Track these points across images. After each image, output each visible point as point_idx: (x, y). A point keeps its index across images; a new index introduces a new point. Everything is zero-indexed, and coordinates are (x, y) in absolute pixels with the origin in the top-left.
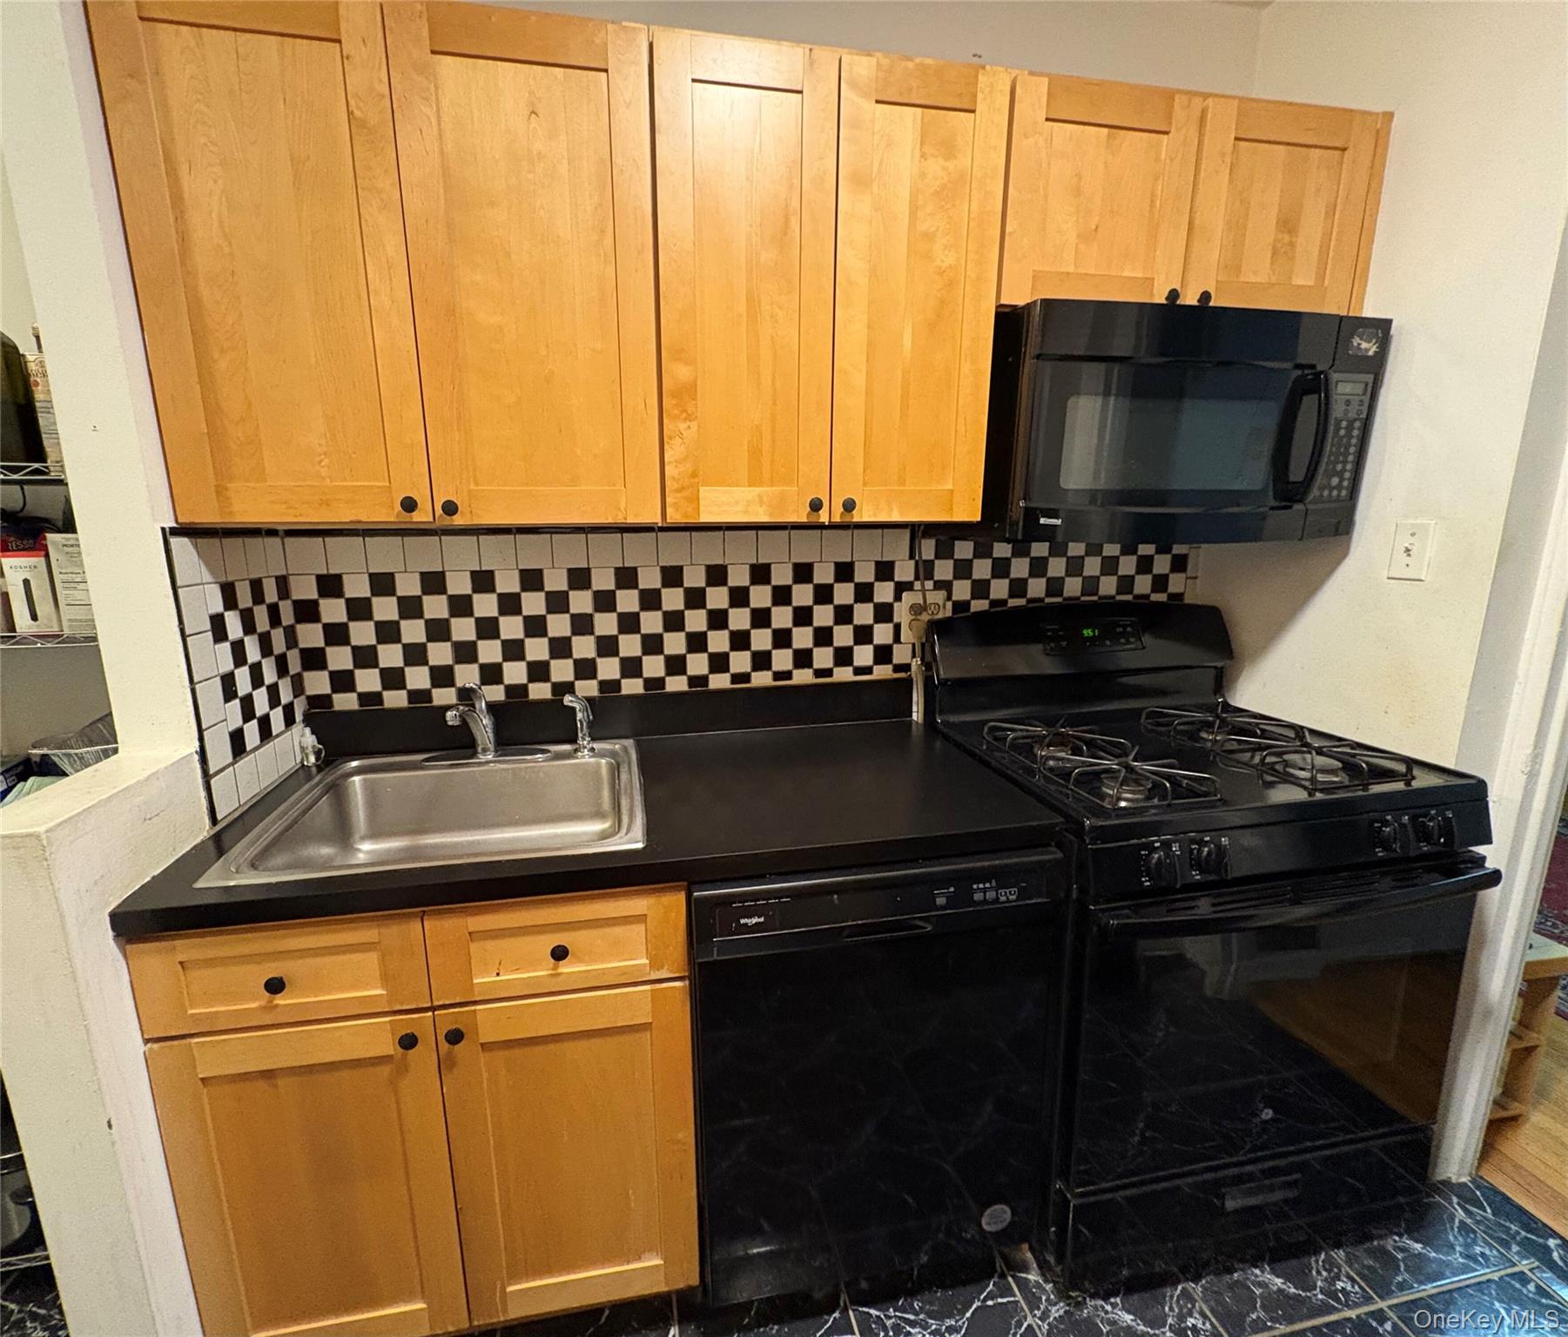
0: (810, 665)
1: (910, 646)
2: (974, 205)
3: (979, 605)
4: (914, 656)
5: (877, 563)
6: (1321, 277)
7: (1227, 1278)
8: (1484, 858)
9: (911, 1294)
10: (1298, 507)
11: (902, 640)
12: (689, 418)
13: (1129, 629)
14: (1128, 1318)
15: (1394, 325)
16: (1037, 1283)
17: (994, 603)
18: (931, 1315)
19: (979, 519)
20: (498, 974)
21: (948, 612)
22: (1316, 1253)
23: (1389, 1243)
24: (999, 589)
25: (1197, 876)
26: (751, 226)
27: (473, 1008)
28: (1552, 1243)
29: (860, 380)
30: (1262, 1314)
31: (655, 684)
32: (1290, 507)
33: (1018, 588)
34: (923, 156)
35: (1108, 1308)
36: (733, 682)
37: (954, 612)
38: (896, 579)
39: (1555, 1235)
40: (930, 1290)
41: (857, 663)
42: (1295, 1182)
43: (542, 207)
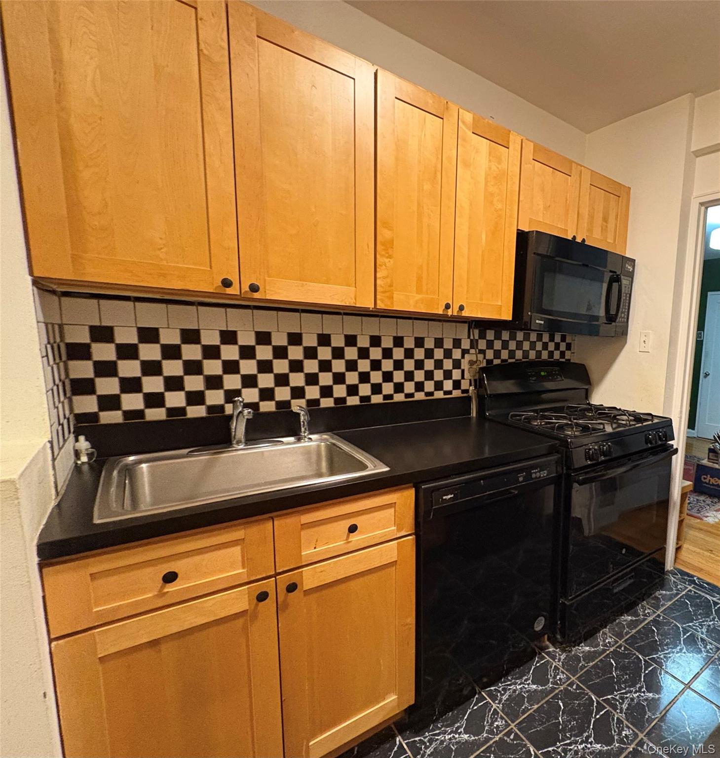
0: (423, 390)
1: (469, 381)
2: (509, 186)
3: (497, 362)
4: (470, 385)
5: (454, 339)
6: (615, 240)
7: (615, 623)
8: (673, 445)
9: (507, 674)
10: (613, 324)
11: (465, 378)
12: (390, 257)
13: (557, 372)
14: (587, 648)
15: (636, 262)
16: (554, 651)
17: (503, 361)
18: (516, 679)
19: (511, 319)
20: (315, 548)
21: (484, 364)
22: (638, 605)
23: (657, 593)
24: (505, 354)
25: (603, 458)
26: (420, 171)
27: (300, 570)
28: (695, 578)
29: (465, 251)
30: (627, 629)
31: (340, 401)
32: (611, 324)
33: (512, 354)
34: (490, 161)
35: (580, 648)
36: (384, 399)
37: (487, 364)
38: (462, 347)
39: (695, 576)
40: (513, 670)
41: (445, 389)
42: (632, 576)
43: (316, 135)
